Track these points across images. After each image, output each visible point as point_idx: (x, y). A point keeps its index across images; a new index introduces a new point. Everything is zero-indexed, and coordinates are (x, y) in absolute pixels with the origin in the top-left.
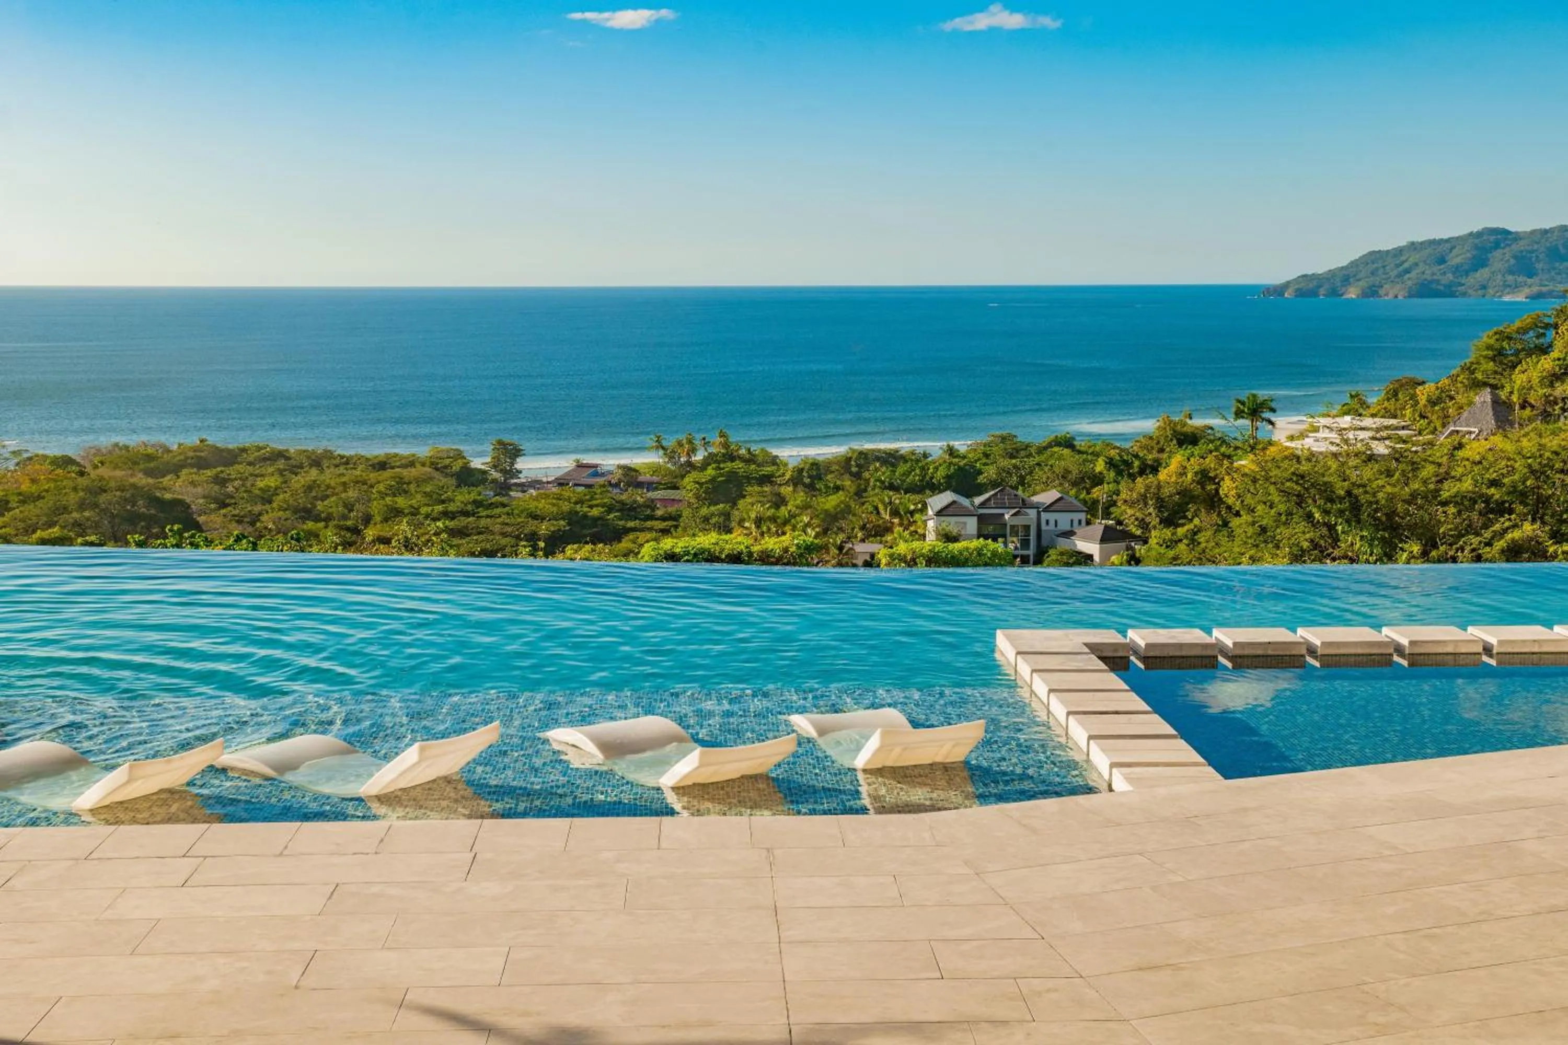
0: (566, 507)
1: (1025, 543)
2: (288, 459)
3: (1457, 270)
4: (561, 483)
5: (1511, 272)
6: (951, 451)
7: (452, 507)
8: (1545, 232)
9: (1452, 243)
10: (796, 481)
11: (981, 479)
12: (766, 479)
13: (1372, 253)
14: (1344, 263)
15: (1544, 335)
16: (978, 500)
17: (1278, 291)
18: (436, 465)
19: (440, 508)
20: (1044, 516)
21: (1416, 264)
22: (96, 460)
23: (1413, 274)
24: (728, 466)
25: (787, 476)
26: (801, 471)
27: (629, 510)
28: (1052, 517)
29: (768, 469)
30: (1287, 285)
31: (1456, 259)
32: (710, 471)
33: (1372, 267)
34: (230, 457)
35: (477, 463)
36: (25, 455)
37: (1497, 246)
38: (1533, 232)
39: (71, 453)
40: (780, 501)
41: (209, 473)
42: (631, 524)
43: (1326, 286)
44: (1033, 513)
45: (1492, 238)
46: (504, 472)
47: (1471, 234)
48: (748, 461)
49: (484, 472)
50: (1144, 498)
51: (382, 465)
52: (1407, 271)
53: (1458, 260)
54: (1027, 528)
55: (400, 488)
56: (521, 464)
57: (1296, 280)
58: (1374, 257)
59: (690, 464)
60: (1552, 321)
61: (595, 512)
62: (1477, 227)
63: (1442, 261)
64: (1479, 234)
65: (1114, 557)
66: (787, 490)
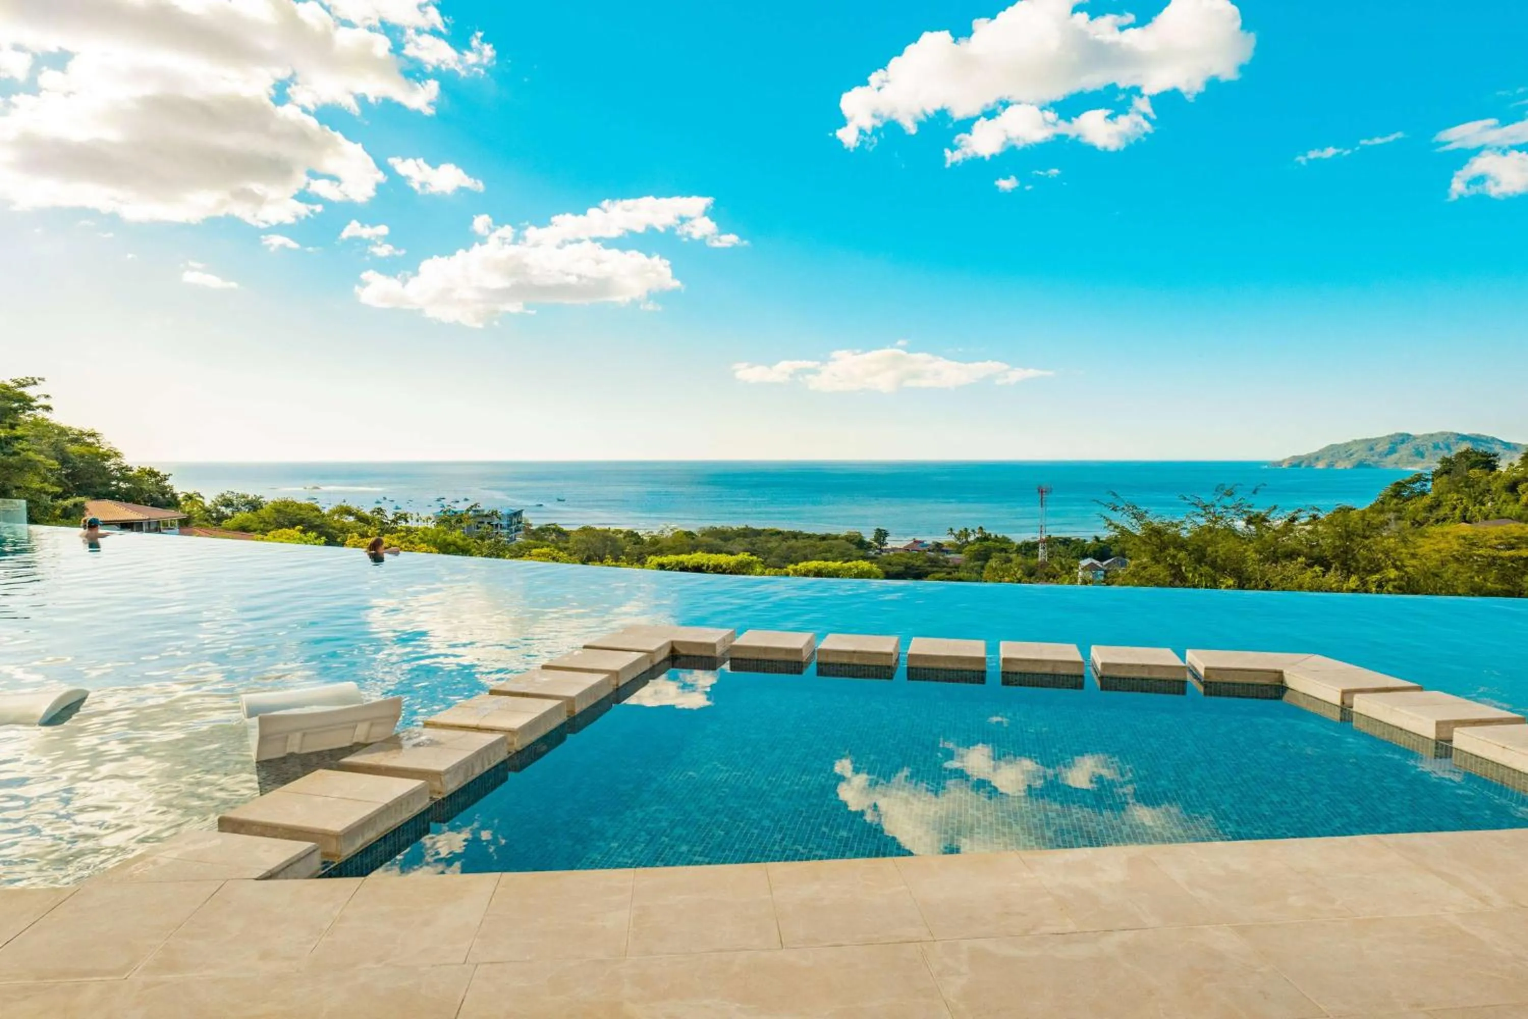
0: (905, 560)
3: (1380, 455)
4: (907, 549)
5: (1411, 456)
6: (1097, 539)
8: (1432, 435)
9: (1377, 441)
10: (1018, 550)
11: (1112, 554)
12: (1005, 550)
13: (1332, 445)
14: (1317, 450)
15: (1425, 485)
16: (1105, 563)
17: (1279, 464)
18: (849, 539)
21: (1357, 451)
23: (1355, 456)
24: (986, 543)
25: (1014, 549)
26: (1020, 547)
27: (934, 562)
29: (1004, 546)
30: (1284, 461)
31: (1379, 449)
32: (977, 546)
33: (1331, 453)
34: (758, 533)
35: (868, 539)
37: (1403, 442)
38: (1425, 435)
39: (693, 530)
40: (1009, 560)
41: (748, 540)
42: (935, 569)
43: (1306, 462)
45: (1401, 438)
46: (879, 543)
47: (1388, 436)
48: (996, 541)
49: (870, 543)
51: (824, 538)
52: (1351, 455)
53: (1381, 449)
55: (830, 548)
56: (888, 541)
57: (1290, 459)
58: (1333, 447)
59: (967, 542)
61: (918, 563)
62: (1392, 432)
63: (1372, 449)
64: (1392, 436)
66: (1013, 556)
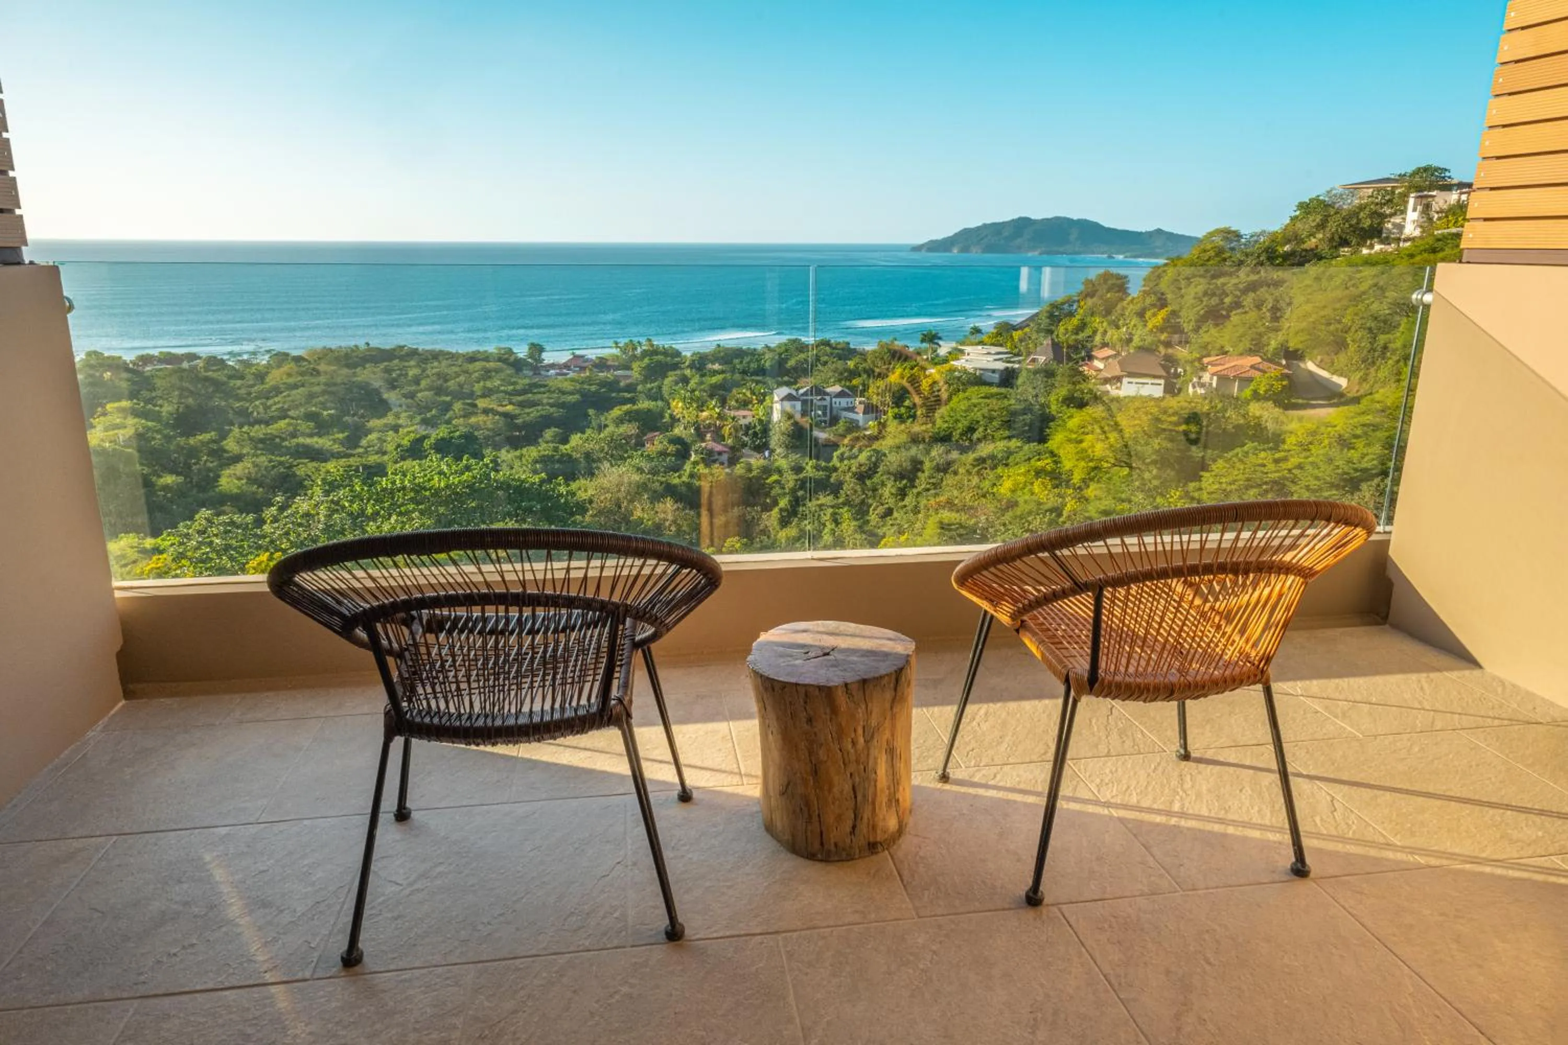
1: (824, 414)
2: (419, 355)
4: (567, 366)
5: (1032, 240)
7: (518, 387)
9: (1004, 224)
10: (691, 366)
12: (677, 367)
14: (951, 234)
16: (801, 392)
18: (501, 359)
19: (511, 388)
20: (834, 400)
22: (316, 357)
23: (985, 241)
24: (656, 358)
25: (687, 364)
26: (694, 361)
28: (838, 400)
29: (676, 361)
32: (646, 360)
33: (965, 236)
35: (521, 355)
36: (274, 353)
38: (1042, 220)
43: (944, 247)
44: (828, 398)
46: (535, 360)
47: (1012, 220)
48: (665, 355)
49: (525, 360)
50: (884, 392)
51: (472, 358)
53: (1006, 234)
54: (825, 407)
55: (487, 374)
56: (544, 355)
57: (927, 243)
58: (966, 233)
59: (634, 356)
60: (1076, 298)
64: (1017, 220)
65: (871, 423)
66: (687, 373)
